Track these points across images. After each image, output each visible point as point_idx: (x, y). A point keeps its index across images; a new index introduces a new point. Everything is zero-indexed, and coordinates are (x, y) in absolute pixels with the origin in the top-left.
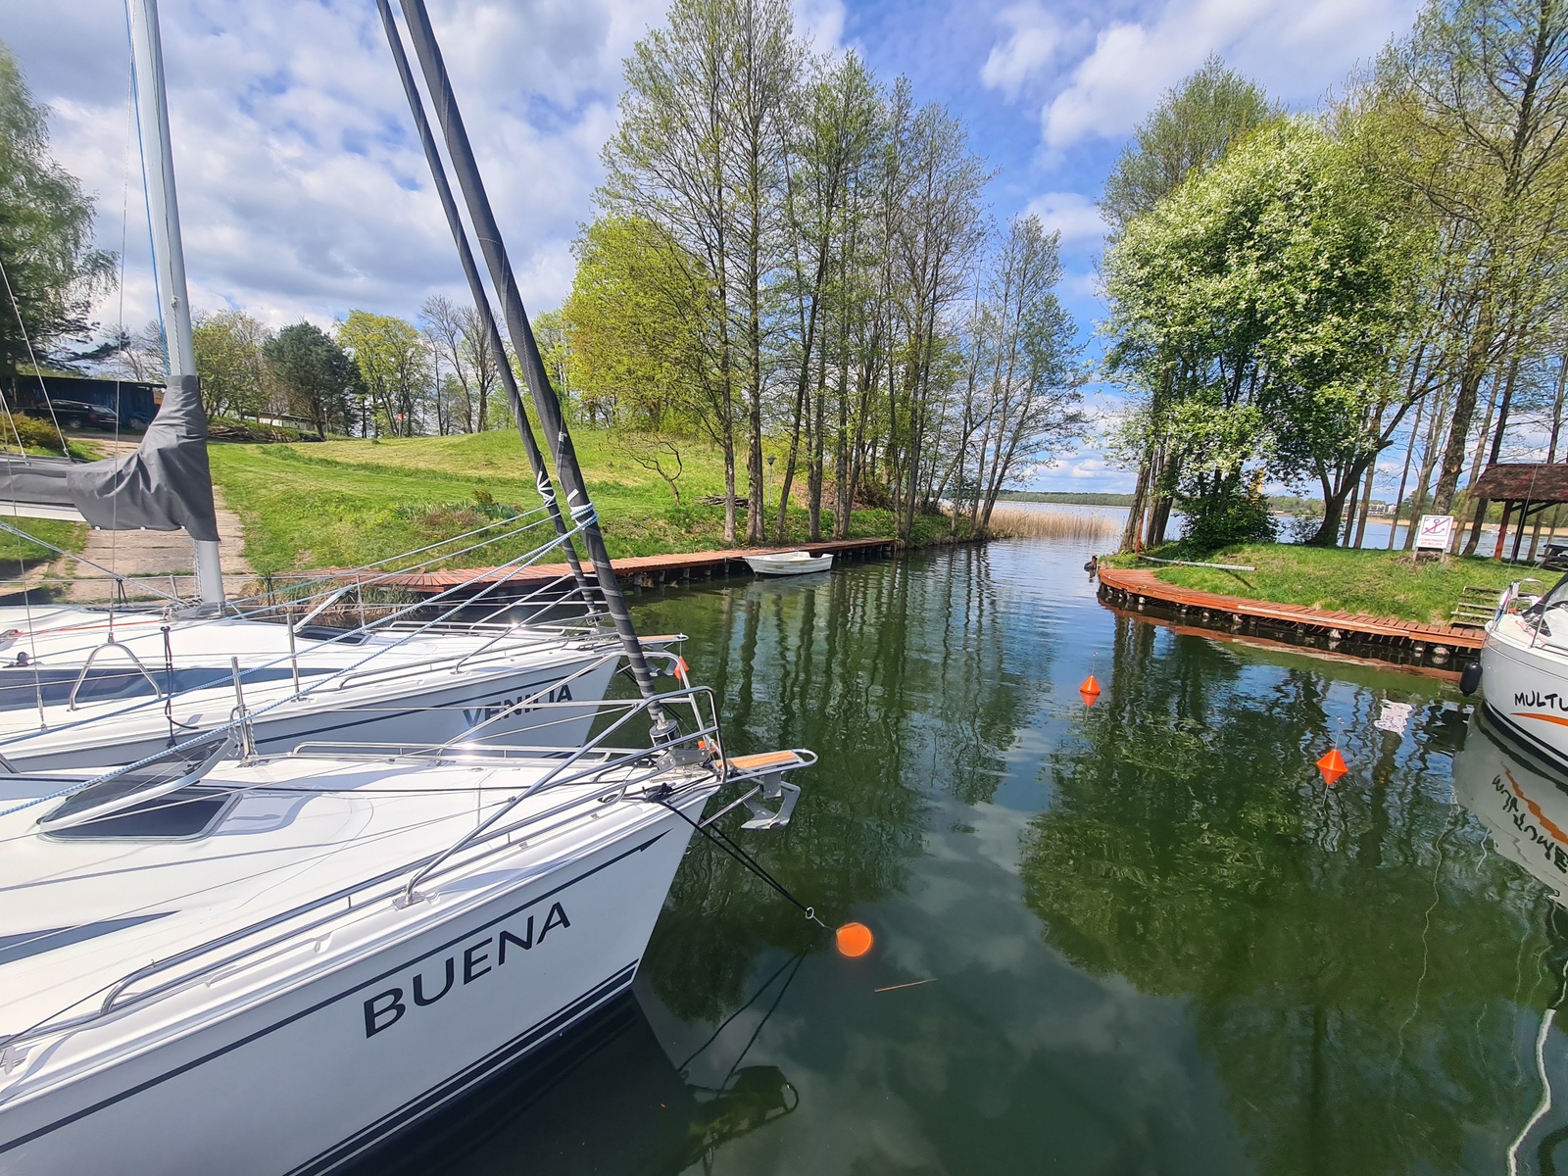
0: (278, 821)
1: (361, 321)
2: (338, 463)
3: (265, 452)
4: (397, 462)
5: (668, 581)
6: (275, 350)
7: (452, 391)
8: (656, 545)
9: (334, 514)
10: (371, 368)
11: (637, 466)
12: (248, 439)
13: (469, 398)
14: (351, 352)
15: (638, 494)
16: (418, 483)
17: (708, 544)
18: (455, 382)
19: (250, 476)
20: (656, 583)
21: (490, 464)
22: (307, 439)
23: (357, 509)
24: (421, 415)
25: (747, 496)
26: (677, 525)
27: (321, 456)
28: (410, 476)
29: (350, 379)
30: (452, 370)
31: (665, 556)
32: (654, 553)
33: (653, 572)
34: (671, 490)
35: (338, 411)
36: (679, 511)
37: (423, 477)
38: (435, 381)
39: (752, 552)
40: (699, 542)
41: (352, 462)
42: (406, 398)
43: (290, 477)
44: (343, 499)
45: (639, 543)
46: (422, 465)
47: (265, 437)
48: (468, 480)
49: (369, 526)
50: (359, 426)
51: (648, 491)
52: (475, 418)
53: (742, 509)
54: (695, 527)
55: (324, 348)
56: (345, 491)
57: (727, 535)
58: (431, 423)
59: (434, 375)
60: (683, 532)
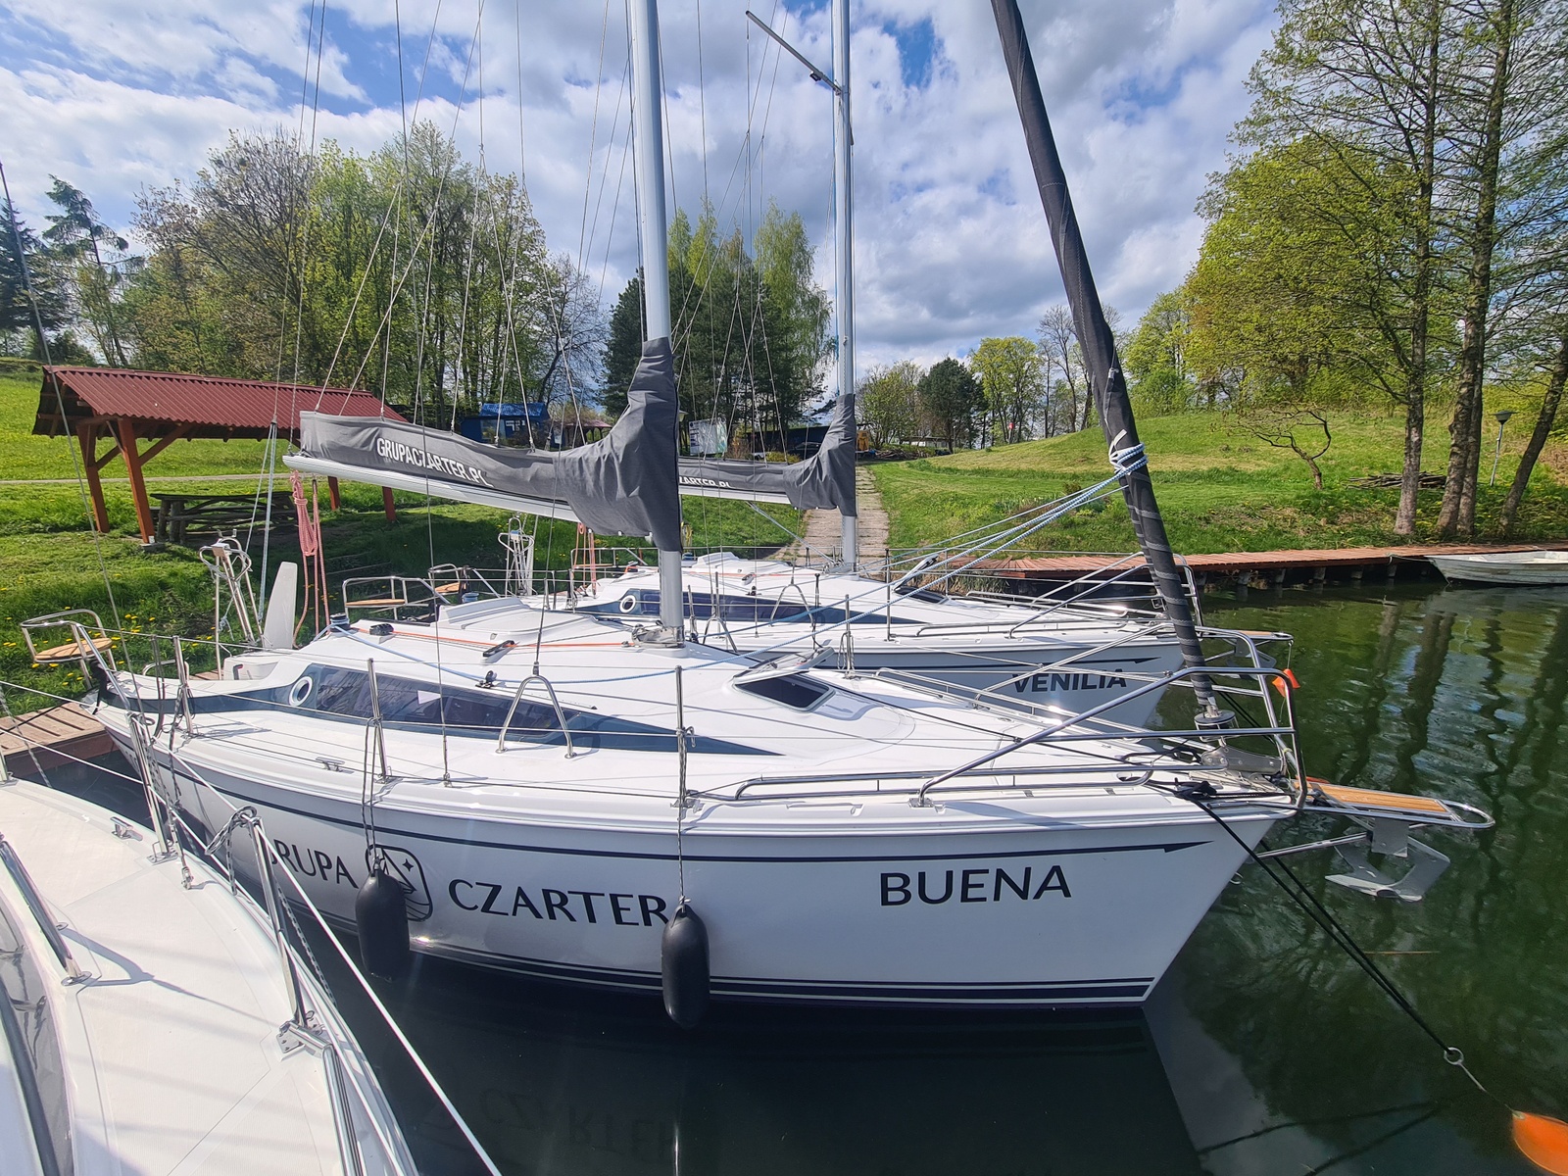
0: (850, 716)
1: (990, 348)
2: (958, 470)
3: (911, 466)
4: (1003, 466)
5: (1287, 583)
6: (926, 384)
7: (1060, 396)
8: (1277, 537)
9: (949, 510)
10: (993, 386)
11: (1265, 446)
12: (902, 458)
13: (1075, 400)
14: (978, 376)
15: (1262, 479)
16: (1017, 482)
17: (1362, 538)
18: (1065, 385)
19: (898, 484)
20: (1272, 584)
21: (1086, 460)
22: (940, 453)
23: (965, 506)
24: (1030, 422)
25: (1445, 473)
26: (1313, 514)
27: (948, 466)
28: (1012, 477)
29: (975, 399)
30: (1062, 376)
31: (1289, 552)
32: (1273, 547)
33: (1267, 570)
34: (1311, 472)
35: (964, 427)
36: (1318, 496)
37: (1023, 477)
38: (1045, 389)
39: (1443, 549)
40: (1346, 535)
41: (969, 468)
42: (1019, 409)
43: (923, 483)
44: (956, 498)
45: (1253, 535)
46: (1023, 467)
47: (914, 454)
48: (1063, 477)
49: (972, 519)
50: (979, 440)
51: (1275, 475)
52: (1080, 419)
53: (1434, 490)
54: (1341, 516)
55: (959, 376)
56: (959, 491)
57: (1401, 526)
58: (1038, 427)
59: (1045, 384)
60: (1322, 523)
